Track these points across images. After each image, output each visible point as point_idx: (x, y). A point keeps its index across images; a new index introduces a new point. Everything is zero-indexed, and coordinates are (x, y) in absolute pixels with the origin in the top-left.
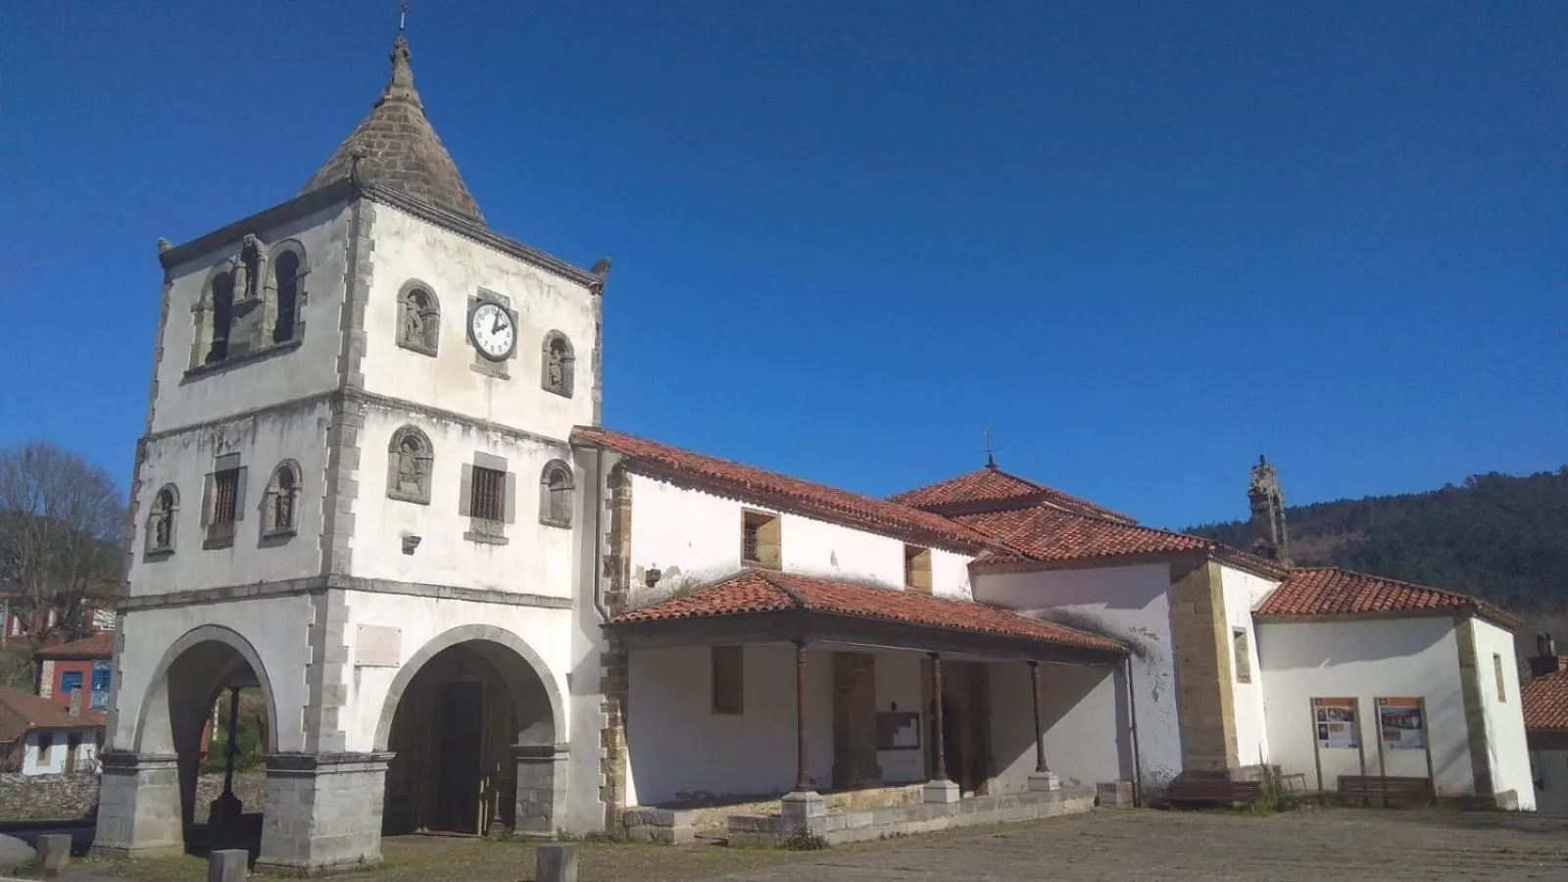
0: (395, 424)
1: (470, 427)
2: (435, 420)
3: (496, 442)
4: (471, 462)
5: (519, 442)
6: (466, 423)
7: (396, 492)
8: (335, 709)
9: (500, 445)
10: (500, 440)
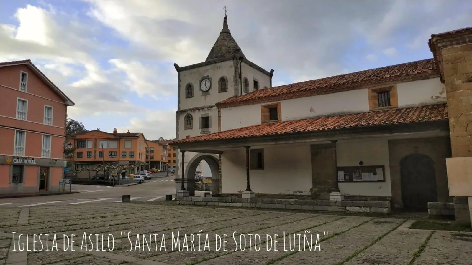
0: (185, 114)
1: (200, 109)
2: (193, 111)
3: (206, 110)
4: (201, 117)
5: (212, 108)
6: (199, 109)
7: (186, 128)
8: (178, 171)
9: (207, 111)
10: (207, 110)
